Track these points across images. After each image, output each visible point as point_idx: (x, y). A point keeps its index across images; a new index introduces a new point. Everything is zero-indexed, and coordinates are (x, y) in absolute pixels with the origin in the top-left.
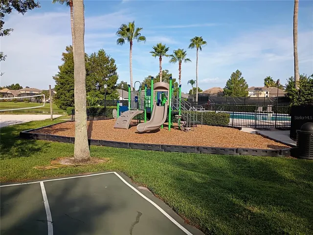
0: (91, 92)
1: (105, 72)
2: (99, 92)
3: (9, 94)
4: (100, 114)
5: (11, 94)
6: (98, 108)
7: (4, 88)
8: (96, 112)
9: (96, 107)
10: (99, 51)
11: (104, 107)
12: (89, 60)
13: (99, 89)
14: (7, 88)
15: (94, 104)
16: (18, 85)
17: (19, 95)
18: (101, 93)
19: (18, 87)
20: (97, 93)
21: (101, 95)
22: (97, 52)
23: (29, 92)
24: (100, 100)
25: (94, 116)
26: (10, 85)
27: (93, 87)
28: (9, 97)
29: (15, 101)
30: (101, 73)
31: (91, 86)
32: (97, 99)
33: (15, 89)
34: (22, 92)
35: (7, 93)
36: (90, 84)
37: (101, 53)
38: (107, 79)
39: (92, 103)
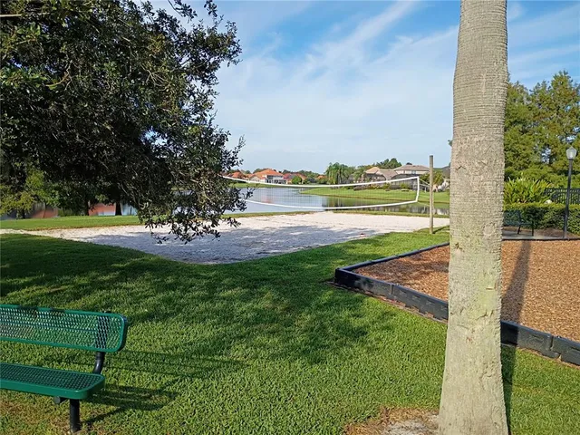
0: (529, 170)
1: (567, 121)
2: (550, 169)
3: (379, 175)
4: (552, 224)
5: (382, 176)
6: (546, 208)
7: (374, 166)
8: (540, 217)
9: (539, 205)
10: (556, 77)
11: (561, 206)
12: (528, 99)
13: (551, 163)
14: (379, 166)
15: (536, 199)
16: (394, 160)
17: (394, 178)
18: (555, 171)
19: (393, 164)
20: (544, 172)
21: (555, 176)
22: (550, 80)
23: (410, 172)
24: (553, 189)
25: (534, 227)
26: (383, 161)
27: (535, 159)
28: (379, 180)
29: (388, 187)
30: (558, 125)
31: (531, 156)
32: (544, 185)
33: (390, 167)
34: (399, 173)
35: (375, 175)
36: (529, 152)
37: (561, 81)
38: (570, 138)
39: (531, 196)
